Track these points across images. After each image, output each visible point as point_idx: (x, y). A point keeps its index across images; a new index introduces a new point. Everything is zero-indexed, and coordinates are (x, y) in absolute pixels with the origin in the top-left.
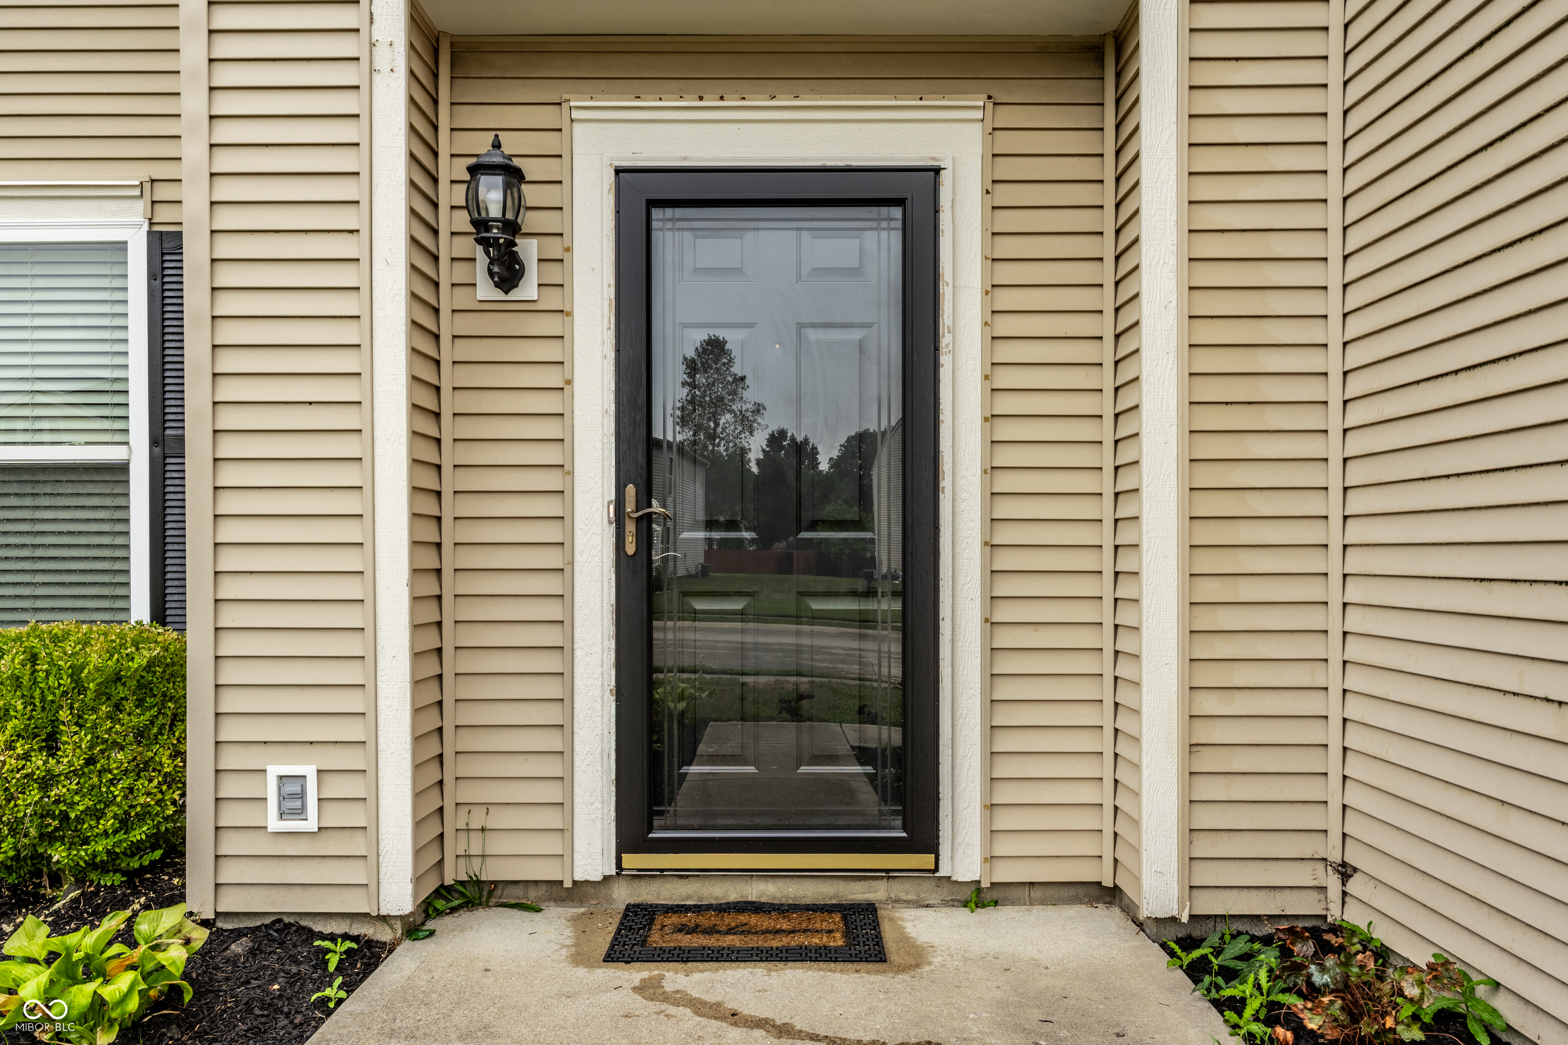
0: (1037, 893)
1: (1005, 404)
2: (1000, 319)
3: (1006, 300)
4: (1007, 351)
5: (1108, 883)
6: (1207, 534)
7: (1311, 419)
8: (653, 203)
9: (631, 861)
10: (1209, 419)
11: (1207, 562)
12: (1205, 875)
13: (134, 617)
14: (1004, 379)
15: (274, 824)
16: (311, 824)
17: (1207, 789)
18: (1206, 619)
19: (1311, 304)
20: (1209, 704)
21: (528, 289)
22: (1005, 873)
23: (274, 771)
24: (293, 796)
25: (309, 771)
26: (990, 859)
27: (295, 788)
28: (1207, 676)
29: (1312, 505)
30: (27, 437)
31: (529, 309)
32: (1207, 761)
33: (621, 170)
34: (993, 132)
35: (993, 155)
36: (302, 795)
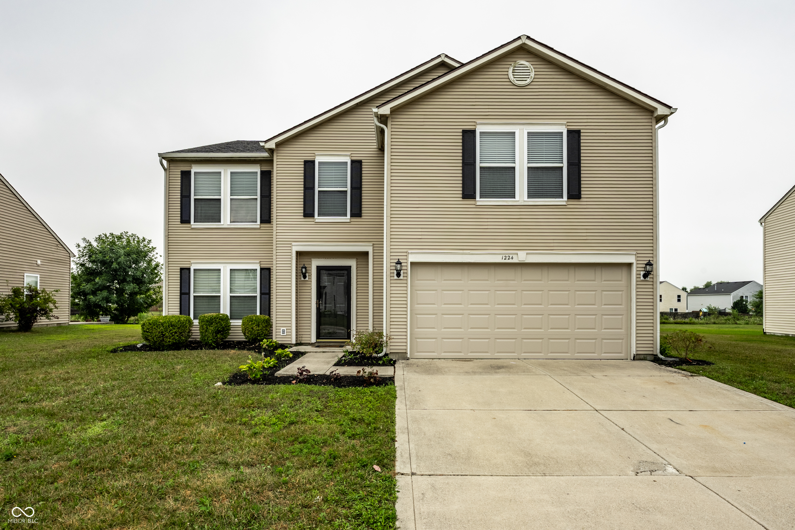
1: (359, 291)
2: (358, 282)
3: (359, 280)
4: (359, 286)
8: (322, 270)
9: (318, 340)
14: (358, 289)
15: (282, 334)
16: (285, 334)
21: (307, 279)
23: (282, 329)
25: (285, 329)
30: (243, 292)
31: (307, 281)
33: (317, 266)
34: (357, 262)
35: (357, 265)
36: (284, 331)
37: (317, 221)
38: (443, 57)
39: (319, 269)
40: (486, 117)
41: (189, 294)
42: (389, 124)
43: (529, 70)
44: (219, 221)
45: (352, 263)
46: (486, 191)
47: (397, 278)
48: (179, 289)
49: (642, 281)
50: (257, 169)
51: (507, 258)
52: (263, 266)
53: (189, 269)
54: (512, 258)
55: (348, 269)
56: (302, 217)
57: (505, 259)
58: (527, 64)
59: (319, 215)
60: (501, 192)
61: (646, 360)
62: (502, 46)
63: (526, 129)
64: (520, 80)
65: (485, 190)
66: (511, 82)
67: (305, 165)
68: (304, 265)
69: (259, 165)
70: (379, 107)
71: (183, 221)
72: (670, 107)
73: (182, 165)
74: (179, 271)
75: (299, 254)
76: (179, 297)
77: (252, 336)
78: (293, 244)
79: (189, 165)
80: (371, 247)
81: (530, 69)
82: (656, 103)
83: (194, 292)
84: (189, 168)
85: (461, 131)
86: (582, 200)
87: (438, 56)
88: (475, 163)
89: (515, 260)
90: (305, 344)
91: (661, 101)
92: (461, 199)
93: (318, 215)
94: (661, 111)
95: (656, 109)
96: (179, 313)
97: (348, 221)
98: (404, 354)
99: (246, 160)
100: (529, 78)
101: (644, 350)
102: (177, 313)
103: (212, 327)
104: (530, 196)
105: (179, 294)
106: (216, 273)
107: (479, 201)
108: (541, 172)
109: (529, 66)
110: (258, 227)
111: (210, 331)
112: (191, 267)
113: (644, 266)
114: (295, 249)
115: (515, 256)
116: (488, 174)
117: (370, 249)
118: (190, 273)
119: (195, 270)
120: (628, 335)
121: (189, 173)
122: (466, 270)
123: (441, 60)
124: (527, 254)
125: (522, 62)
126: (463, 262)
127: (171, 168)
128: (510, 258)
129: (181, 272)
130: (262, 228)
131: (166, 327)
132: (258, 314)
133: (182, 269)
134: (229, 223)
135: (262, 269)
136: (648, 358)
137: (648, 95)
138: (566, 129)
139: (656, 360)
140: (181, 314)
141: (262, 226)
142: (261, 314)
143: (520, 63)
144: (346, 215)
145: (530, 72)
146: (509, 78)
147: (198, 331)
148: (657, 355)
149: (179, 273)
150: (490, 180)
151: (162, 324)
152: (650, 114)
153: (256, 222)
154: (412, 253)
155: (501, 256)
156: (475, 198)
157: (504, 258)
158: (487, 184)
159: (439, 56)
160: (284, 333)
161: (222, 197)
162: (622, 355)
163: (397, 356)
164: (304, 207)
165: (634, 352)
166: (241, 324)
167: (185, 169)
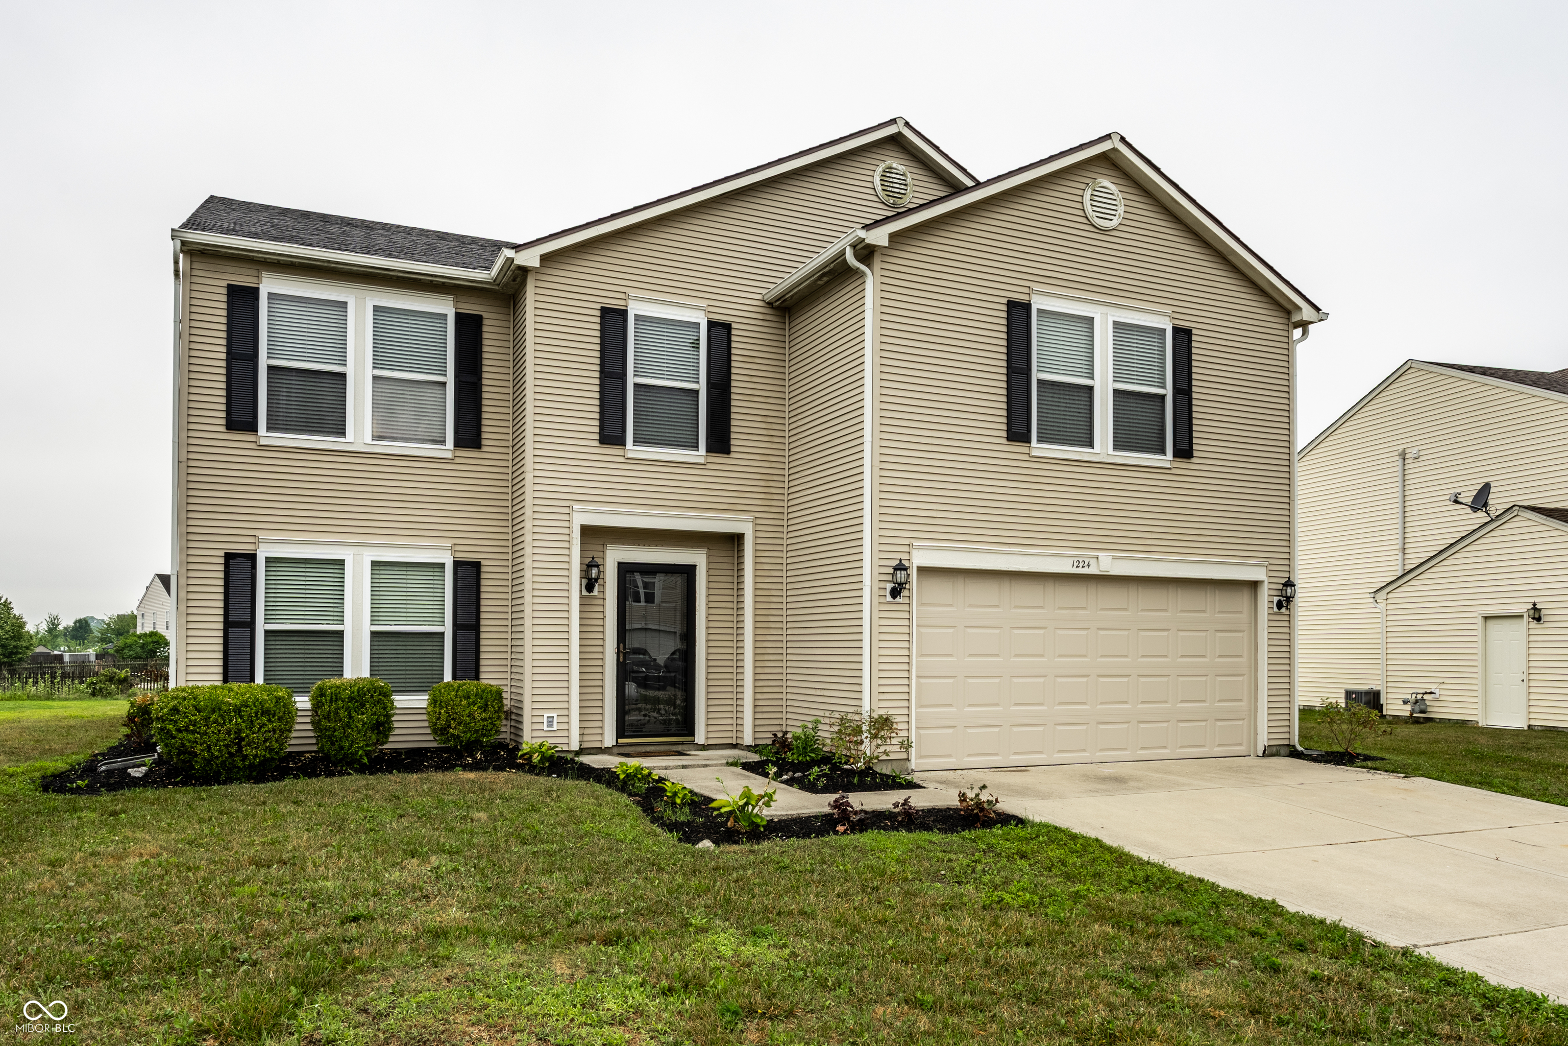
0: (718, 747)
1: (711, 624)
2: (710, 603)
3: (712, 598)
4: (712, 611)
5: (734, 743)
6: (758, 658)
7: (780, 632)
8: (627, 571)
9: (620, 741)
10: (759, 632)
11: (759, 664)
12: (758, 736)
13: (446, 680)
14: (711, 618)
15: (546, 729)
16: (555, 728)
17: (758, 716)
18: (758, 677)
19: (779, 606)
20: (758, 696)
21: (595, 593)
22: (711, 742)
23: (546, 715)
24: (550, 722)
25: (555, 715)
26: (707, 738)
27: (551, 719)
28: (758, 690)
29: (780, 651)
30: (404, 623)
31: (595, 597)
32: (758, 709)
33: (619, 563)
34: (708, 557)
35: (709, 563)
36: (552, 721)
37: (630, 455)
38: (901, 123)
39: (625, 569)
40: (1047, 280)
41: (251, 624)
42: (877, 264)
43: (1115, 200)
44: (342, 432)
45: (698, 558)
46: (1046, 429)
47: (892, 600)
48: (221, 611)
49: (1275, 614)
50: (446, 307)
51: (1081, 565)
52: (462, 556)
53: (252, 558)
54: (1089, 565)
55: (689, 571)
56: (597, 444)
57: (1077, 567)
58: (1113, 188)
59: (636, 441)
60: (1072, 434)
61: (1280, 756)
62: (1082, 147)
63: (1111, 315)
64: (1102, 218)
65: (1045, 427)
66: (1087, 218)
67: (602, 317)
68: (593, 558)
69: (451, 298)
70: (868, 227)
71: (232, 425)
72: (1318, 309)
73: (230, 269)
74: (222, 560)
75: (588, 532)
76: (221, 633)
77: (469, 735)
78: (576, 506)
79: (255, 273)
80: (751, 525)
81: (1118, 200)
82: (1300, 299)
83: (267, 620)
84: (254, 280)
85: (1005, 301)
86: (1194, 460)
87: (891, 120)
88: (1030, 370)
89: (1093, 570)
90: (588, 751)
91: (1308, 296)
92: (1004, 441)
93: (634, 441)
94: (1307, 313)
95: (1299, 309)
96: (220, 677)
97: (702, 461)
98: (902, 763)
99: (420, 279)
100: (1115, 215)
101: (1280, 739)
102: (216, 678)
103: (363, 714)
104: (1116, 447)
105: (221, 626)
106: (331, 571)
107: (1038, 448)
108: (1134, 401)
109: (1115, 193)
110: (449, 455)
111: (360, 725)
112: (258, 552)
113: (1281, 587)
114: (580, 519)
115: (1093, 562)
116: (1051, 395)
117: (747, 529)
118: (254, 567)
119: (268, 560)
120: (1250, 711)
121: (254, 293)
122: (1006, 584)
123: (897, 131)
124: (1114, 558)
125: (1106, 183)
126: (1010, 569)
127: (195, 272)
128: (1086, 564)
129: (227, 565)
130: (457, 460)
131: (250, 716)
132: (448, 677)
133: (229, 557)
134: (368, 440)
135: (457, 564)
136: (1283, 751)
137: (1291, 282)
138: (1171, 325)
139: (1294, 754)
140: (225, 680)
141: (458, 453)
142: (454, 677)
143: (1101, 185)
144: (696, 447)
145: (1116, 205)
146: (1084, 210)
147: (310, 727)
148: (1294, 746)
149: (222, 568)
150: (1053, 408)
151: (238, 711)
152: (1286, 316)
153: (443, 442)
154: (920, 548)
155: (1070, 561)
156: (1028, 440)
157: (1076, 564)
158: (1049, 415)
159: (893, 121)
160: (551, 726)
161: (350, 370)
162: (1241, 750)
163: (890, 766)
164: (602, 420)
165: (1263, 741)
166: (425, 704)
167: (243, 279)
